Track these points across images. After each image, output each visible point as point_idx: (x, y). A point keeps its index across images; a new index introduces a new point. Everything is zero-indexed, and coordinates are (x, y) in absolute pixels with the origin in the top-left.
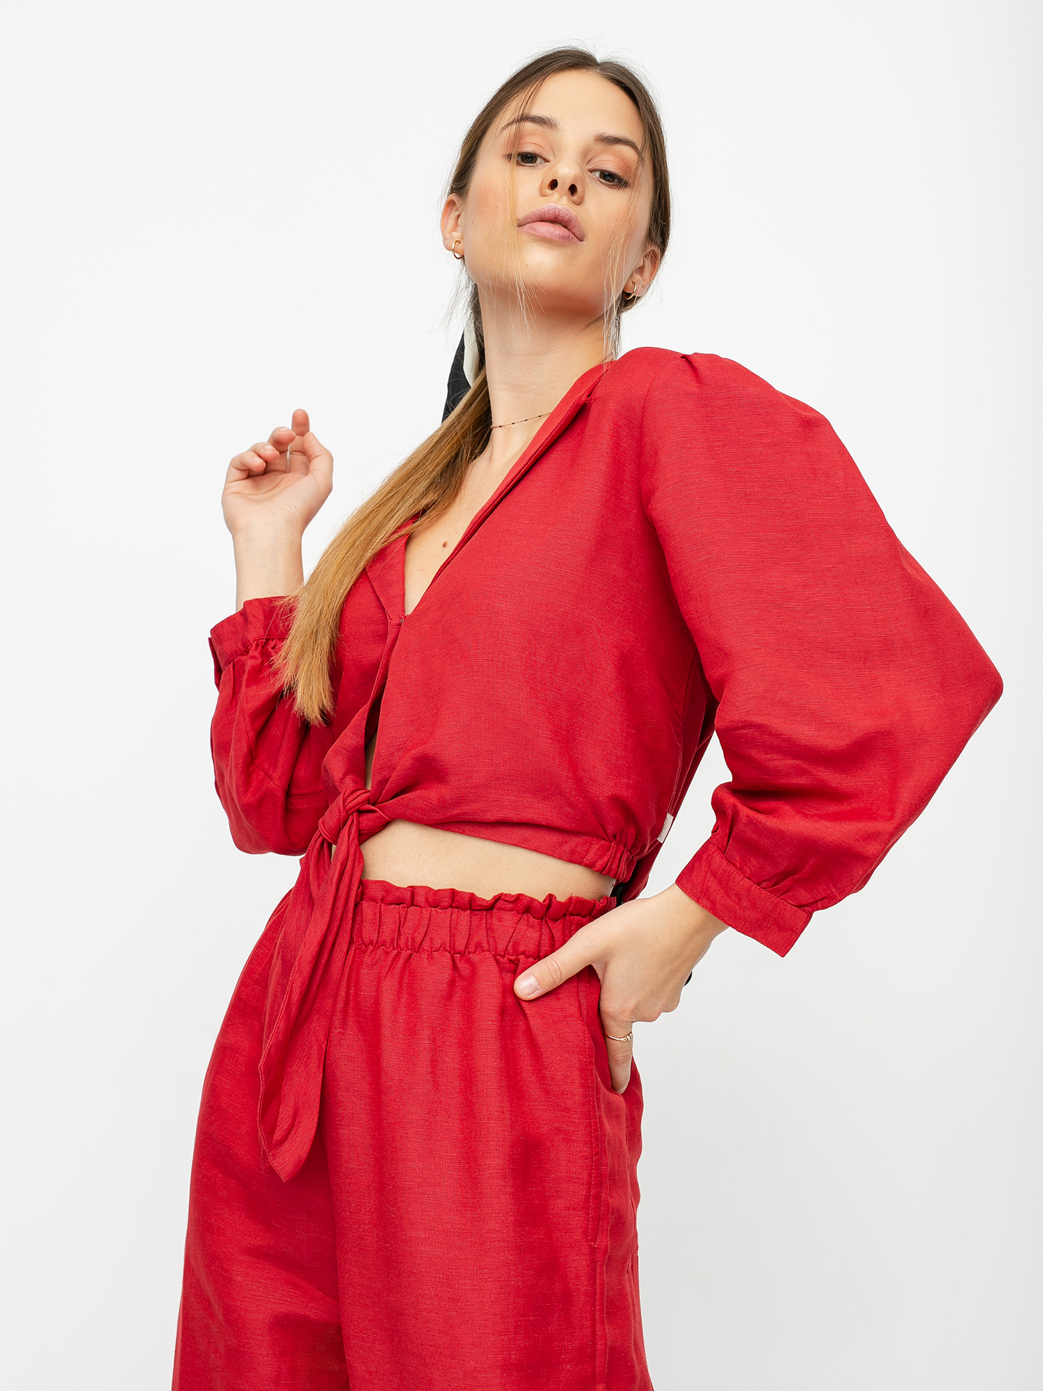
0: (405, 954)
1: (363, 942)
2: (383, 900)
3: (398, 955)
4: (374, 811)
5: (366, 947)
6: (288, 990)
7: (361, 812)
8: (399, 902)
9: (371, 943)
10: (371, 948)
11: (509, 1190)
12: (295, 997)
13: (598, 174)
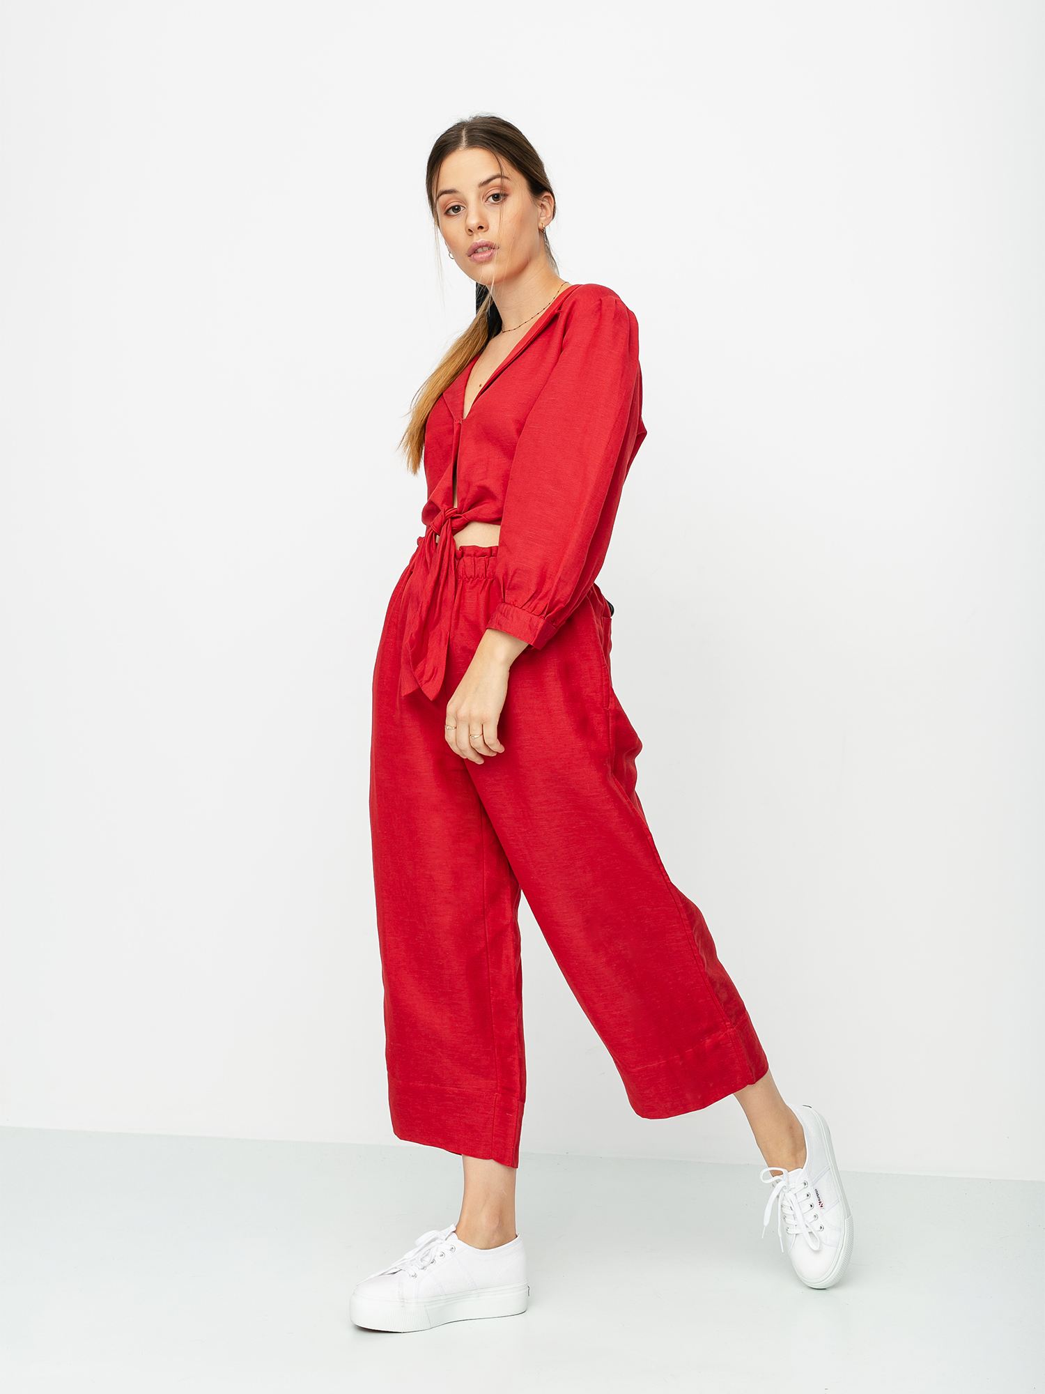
0: (489, 580)
1: (467, 577)
2: (475, 555)
3: (487, 580)
4: (461, 517)
5: (469, 579)
6: (420, 605)
7: (453, 518)
8: (483, 555)
9: (471, 577)
10: (471, 579)
11: (560, 686)
12: (424, 609)
13: (491, 199)
